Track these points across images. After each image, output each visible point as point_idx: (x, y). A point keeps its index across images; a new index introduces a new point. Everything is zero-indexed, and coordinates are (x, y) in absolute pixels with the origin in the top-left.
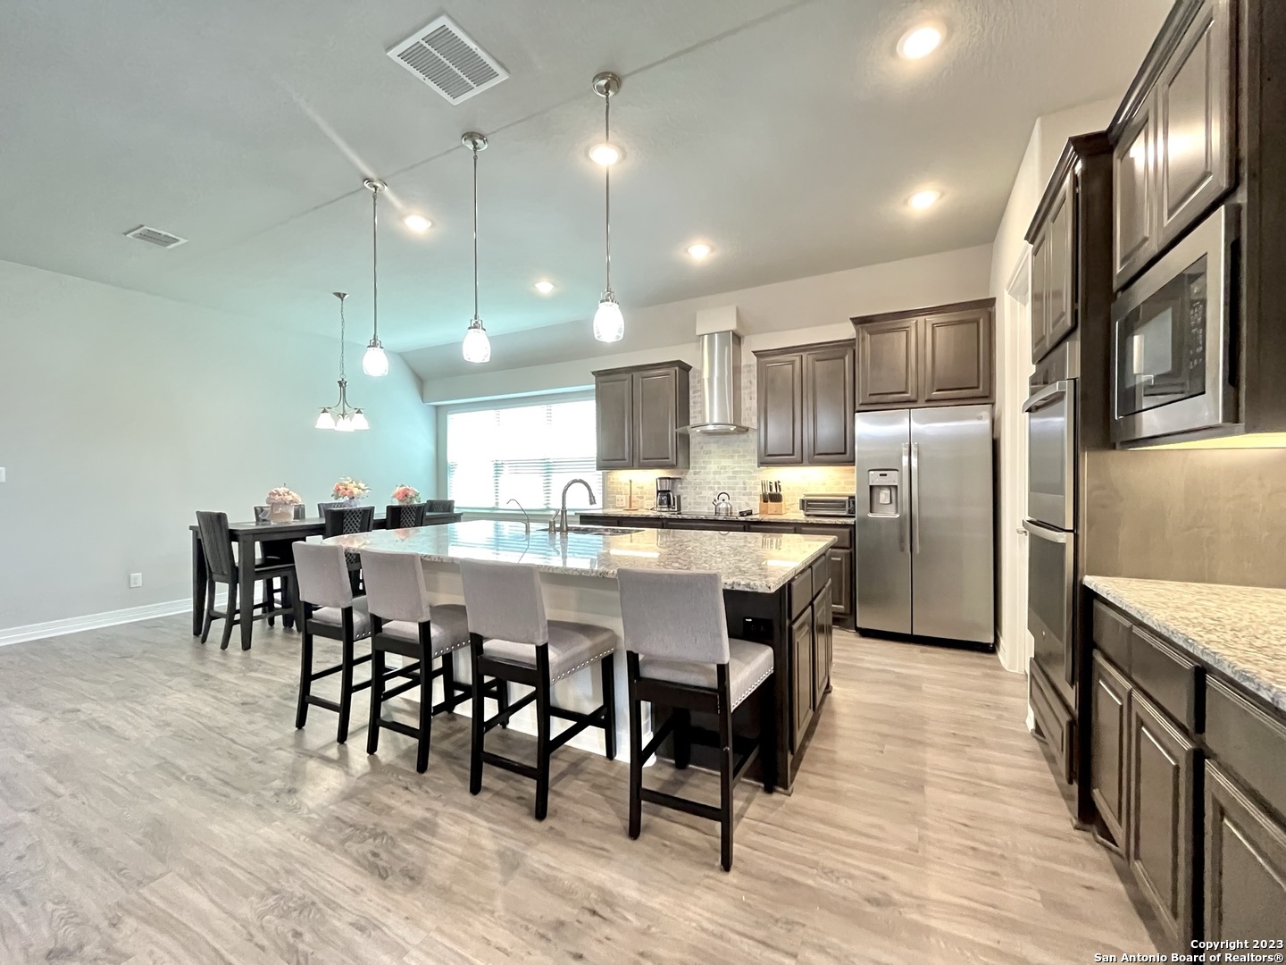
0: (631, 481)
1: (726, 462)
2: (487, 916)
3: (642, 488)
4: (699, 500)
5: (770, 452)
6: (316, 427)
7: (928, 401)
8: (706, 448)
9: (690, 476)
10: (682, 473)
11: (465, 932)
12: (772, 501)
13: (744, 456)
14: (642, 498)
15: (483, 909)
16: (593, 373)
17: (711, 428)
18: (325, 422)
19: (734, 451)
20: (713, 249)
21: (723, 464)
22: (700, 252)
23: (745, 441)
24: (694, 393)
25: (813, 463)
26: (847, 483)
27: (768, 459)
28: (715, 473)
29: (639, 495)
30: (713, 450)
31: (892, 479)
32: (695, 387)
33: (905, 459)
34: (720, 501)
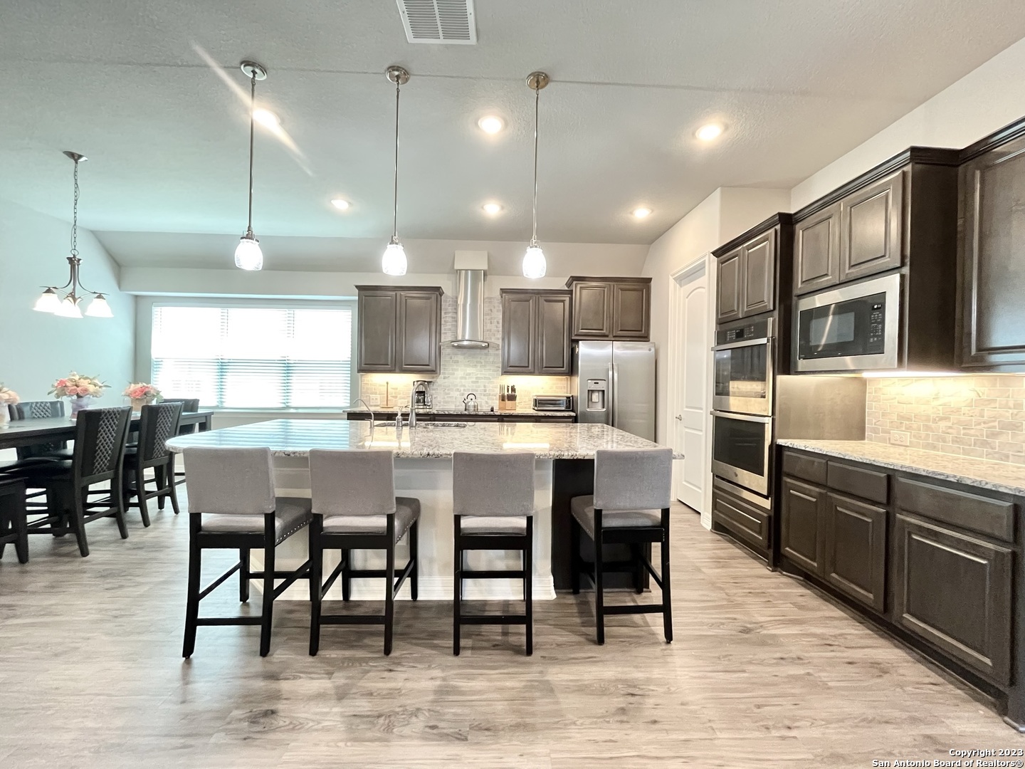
0: (387, 383)
1: (470, 370)
2: (573, 727)
3: (397, 389)
4: (447, 400)
5: (511, 364)
6: (35, 309)
7: (614, 337)
8: (455, 358)
9: (440, 380)
10: (433, 378)
11: (573, 743)
12: (509, 400)
13: (485, 366)
14: (396, 397)
15: (566, 725)
16: (357, 287)
17: (465, 343)
18: (49, 304)
19: (477, 362)
20: (502, 208)
21: (468, 372)
22: (492, 210)
23: (486, 354)
24: (445, 313)
25: (541, 373)
26: (557, 388)
27: (509, 369)
28: (462, 378)
29: (394, 395)
30: (460, 360)
31: (602, 385)
32: (446, 309)
33: (610, 373)
34: (469, 400)
